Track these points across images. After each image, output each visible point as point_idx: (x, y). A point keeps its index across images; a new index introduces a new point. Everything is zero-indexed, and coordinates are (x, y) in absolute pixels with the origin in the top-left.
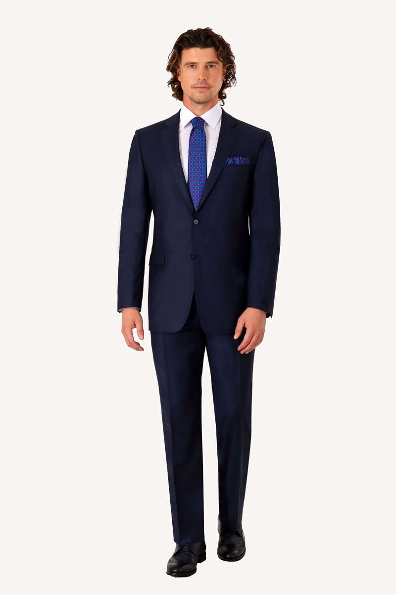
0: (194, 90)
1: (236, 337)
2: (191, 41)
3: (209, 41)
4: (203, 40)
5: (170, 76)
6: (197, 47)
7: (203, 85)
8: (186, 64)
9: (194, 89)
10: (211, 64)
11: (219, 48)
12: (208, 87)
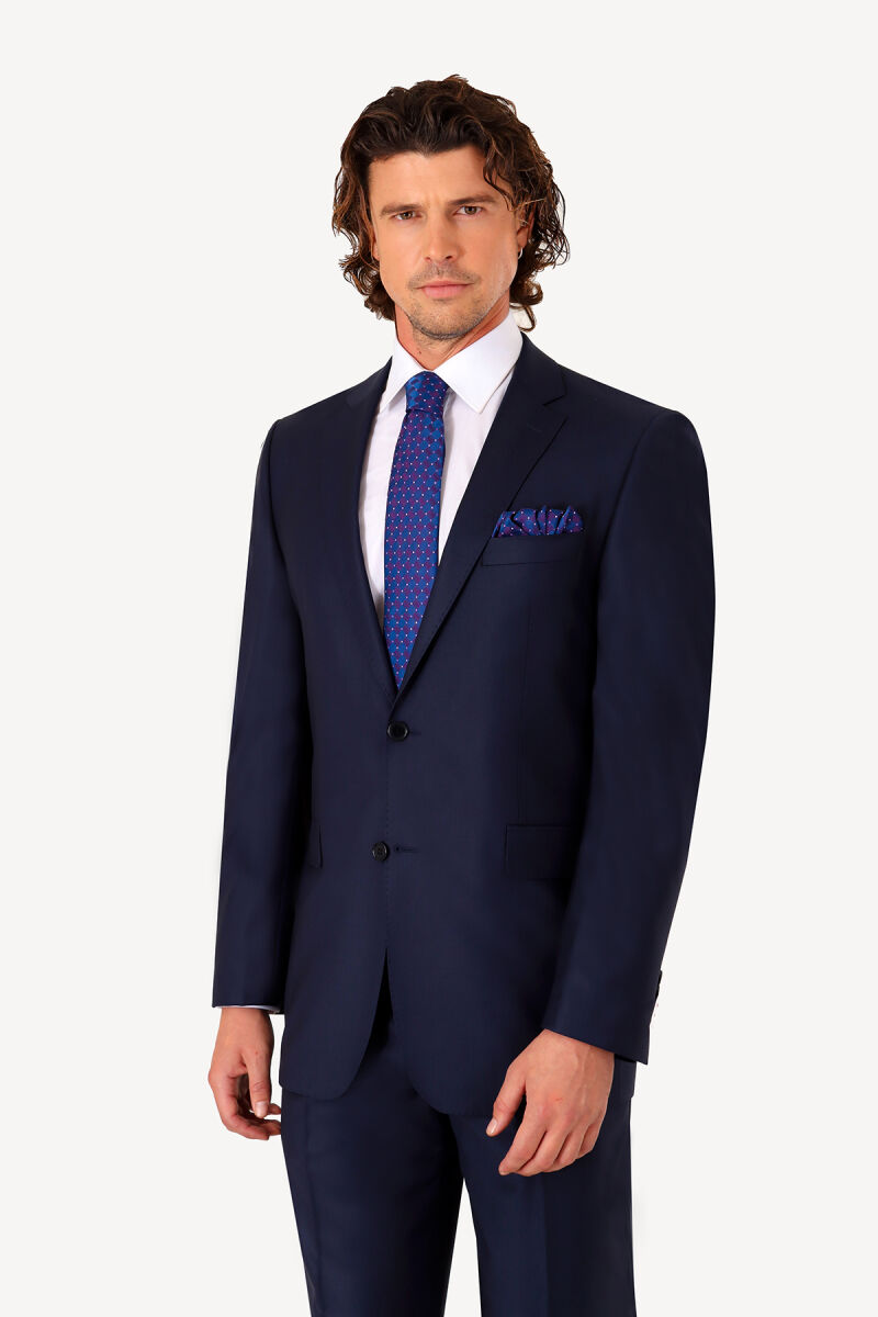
0: (419, 296)
1: (493, 1129)
2: (394, 130)
3: (452, 130)
4: (432, 126)
5: (344, 246)
6: (414, 149)
7: (445, 278)
8: (385, 211)
9: (420, 291)
10: (469, 205)
11: (488, 145)
12: (466, 283)
